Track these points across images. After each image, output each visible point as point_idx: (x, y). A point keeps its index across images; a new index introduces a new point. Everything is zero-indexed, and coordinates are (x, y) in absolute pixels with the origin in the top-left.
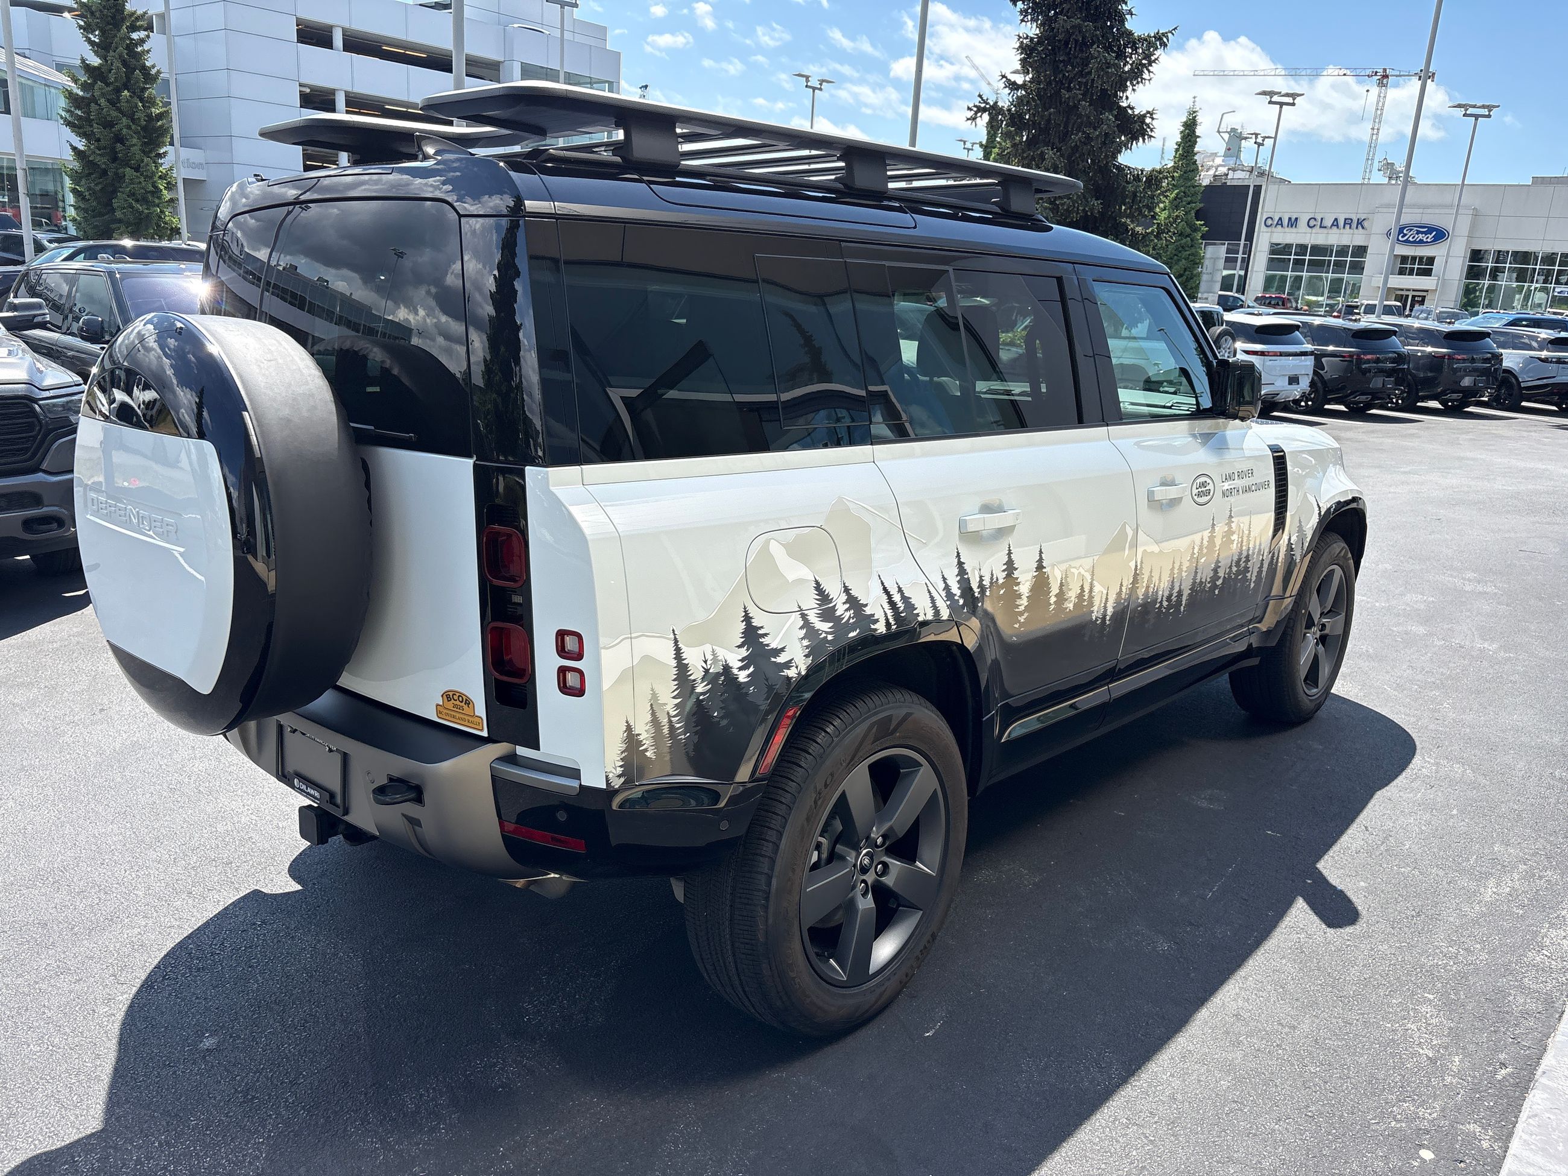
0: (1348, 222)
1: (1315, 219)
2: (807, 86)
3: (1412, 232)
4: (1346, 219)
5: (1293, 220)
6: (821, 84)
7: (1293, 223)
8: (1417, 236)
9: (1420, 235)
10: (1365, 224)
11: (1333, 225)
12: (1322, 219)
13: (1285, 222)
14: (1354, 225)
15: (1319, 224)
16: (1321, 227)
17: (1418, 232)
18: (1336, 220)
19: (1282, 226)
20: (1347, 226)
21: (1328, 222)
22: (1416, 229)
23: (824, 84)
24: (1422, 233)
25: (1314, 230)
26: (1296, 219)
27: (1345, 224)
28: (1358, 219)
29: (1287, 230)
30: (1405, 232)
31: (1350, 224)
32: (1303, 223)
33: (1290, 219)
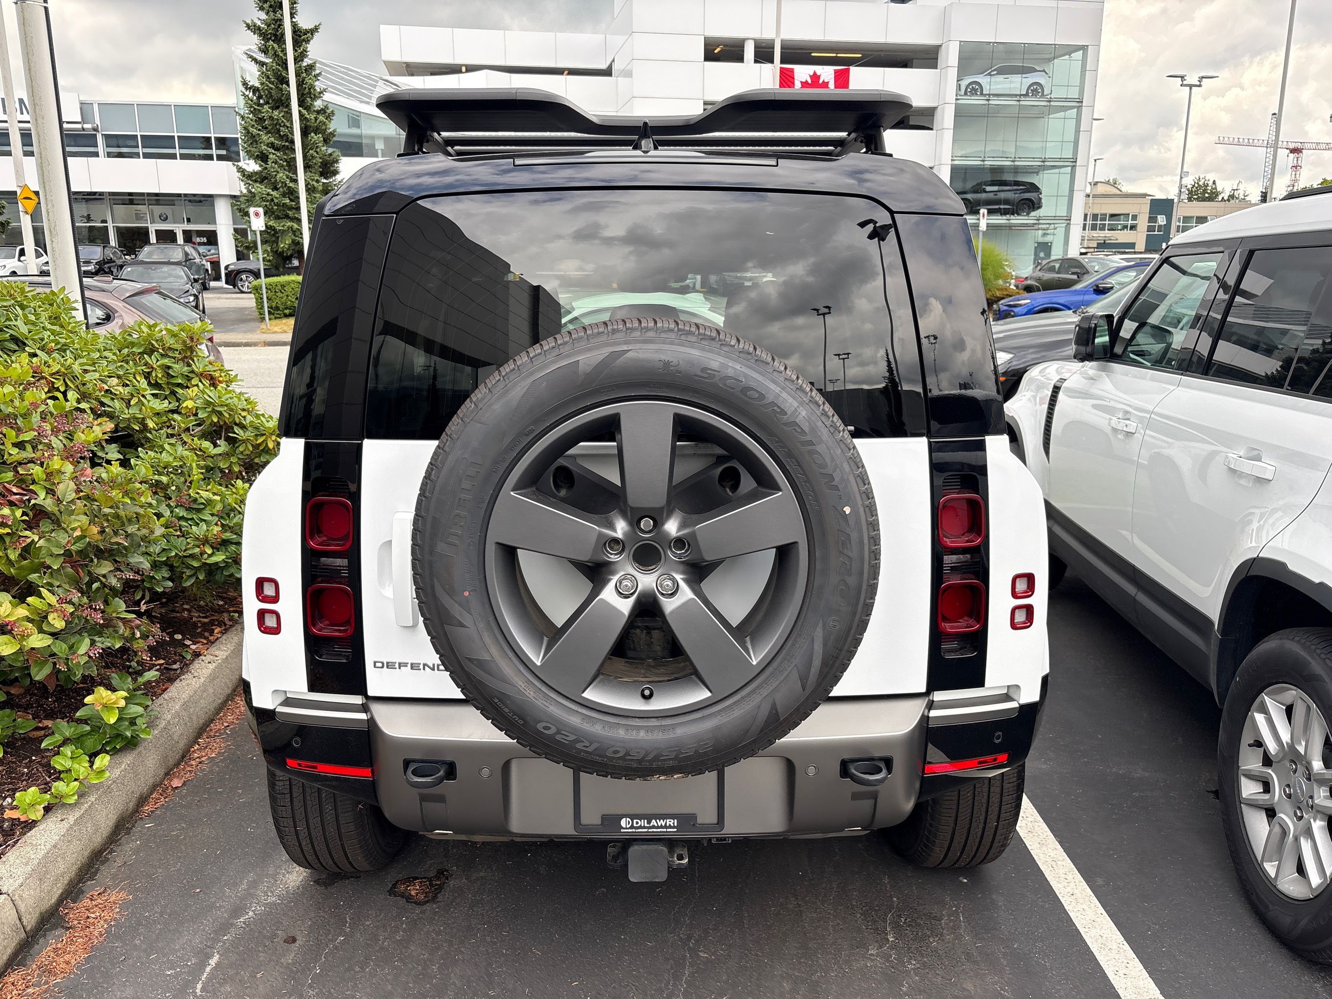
2: (1182, 85)
6: (1200, 81)
23: (1203, 80)
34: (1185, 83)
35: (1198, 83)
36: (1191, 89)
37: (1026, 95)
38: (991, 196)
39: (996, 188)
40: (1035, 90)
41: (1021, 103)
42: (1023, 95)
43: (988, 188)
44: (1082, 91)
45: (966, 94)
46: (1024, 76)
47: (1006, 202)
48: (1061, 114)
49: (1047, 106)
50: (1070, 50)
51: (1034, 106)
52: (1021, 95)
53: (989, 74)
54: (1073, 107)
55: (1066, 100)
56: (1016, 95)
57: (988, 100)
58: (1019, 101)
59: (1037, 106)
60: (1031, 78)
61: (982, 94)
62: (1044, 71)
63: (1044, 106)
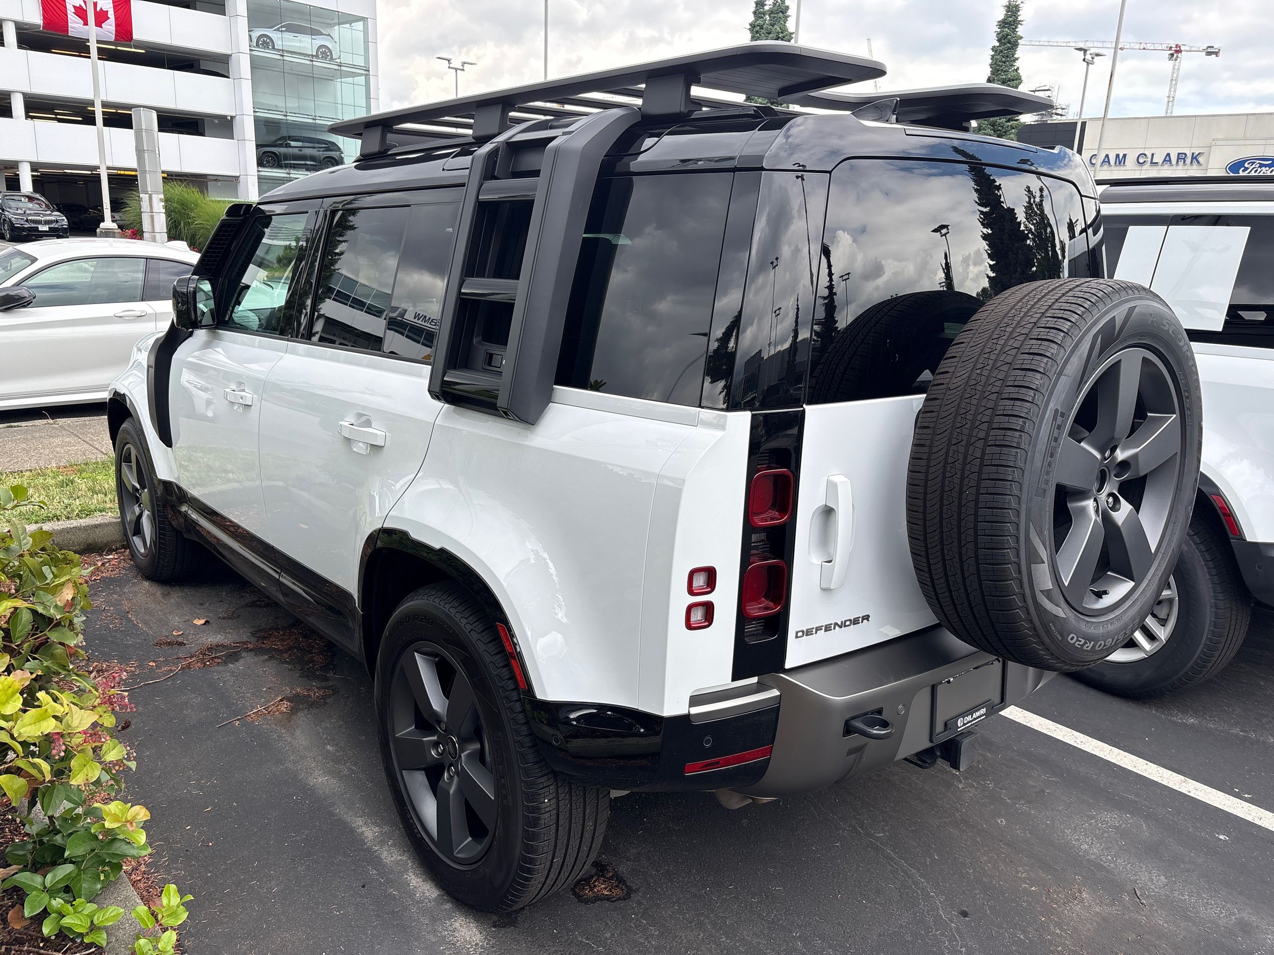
0: (1181, 157)
1: (1145, 155)
2: (449, 67)
3: (1253, 166)
4: (1179, 154)
5: (1121, 157)
6: (463, 66)
7: (1121, 160)
8: (1259, 170)
9: (1263, 168)
10: (1200, 159)
11: (1165, 160)
12: (1153, 155)
13: (1112, 160)
14: (1188, 160)
15: (1149, 160)
16: (1152, 163)
17: (1261, 166)
18: (1168, 155)
19: (1109, 164)
20: (1181, 163)
21: (1158, 159)
22: (1258, 162)
23: (465, 65)
24: (1266, 166)
25: (1144, 168)
26: (1125, 156)
27: (1178, 158)
28: (1193, 154)
29: (1113, 168)
30: (1246, 165)
31: (1184, 159)
32: (1130, 161)
33: (1118, 156)
34: (451, 66)
35: (462, 68)
36: (456, 72)
37: (317, 56)
38: (296, 151)
39: (299, 144)
40: (325, 53)
41: (314, 63)
42: (315, 56)
43: (293, 144)
44: (367, 59)
45: (258, 45)
46: (313, 37)
47: (312, 158)
48: (350, 80)
49: (338, 70)
50: (351, 19)
51: (326, 68)
52: (312, 56)
53: (278, 30)
54: (361, 75)
55: (354, 66)
56: (308, 55)
57: (283, 56)
58: (312, 61)
59: (329, 68)
60: (320, 41)
61: (274, 48)
62: (329, 35)
63: (336, 70)
